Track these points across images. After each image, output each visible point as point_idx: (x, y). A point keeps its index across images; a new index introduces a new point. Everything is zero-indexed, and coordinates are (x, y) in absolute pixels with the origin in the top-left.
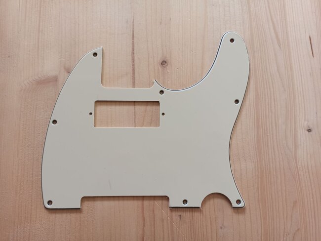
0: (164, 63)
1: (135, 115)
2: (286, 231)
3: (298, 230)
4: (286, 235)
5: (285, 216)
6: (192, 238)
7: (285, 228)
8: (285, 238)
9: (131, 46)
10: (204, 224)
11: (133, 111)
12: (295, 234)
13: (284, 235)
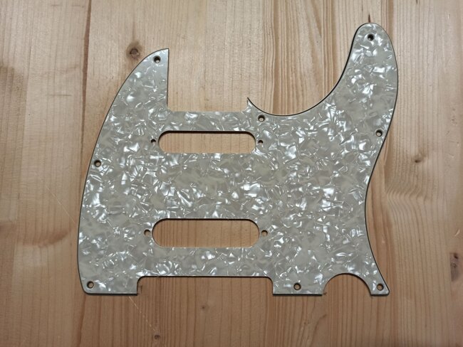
0: (134, 52)
1: (83, 130)
2: (305, 317)
3: (324, 316)
4: (305, 323)
6: (156, 322)
7: (303, 313)
8: (302, 328)
9: (85, 25)
11: (81, 126)
12: (318, 323)
13: (300, 325)
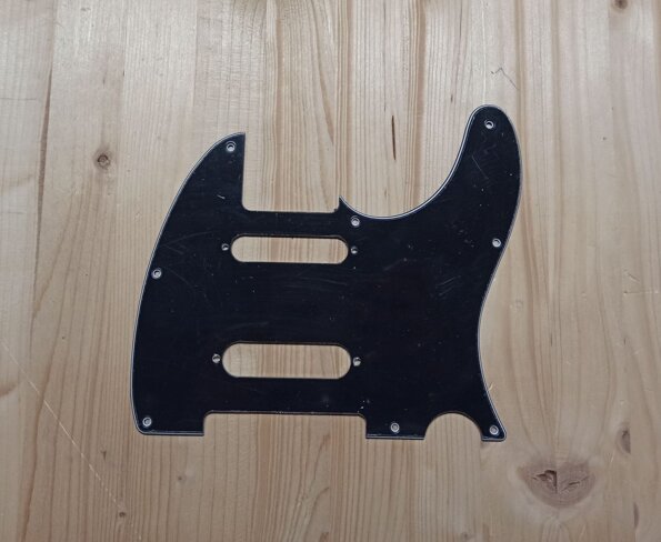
5: (304, 462)
10: (149, 470)
